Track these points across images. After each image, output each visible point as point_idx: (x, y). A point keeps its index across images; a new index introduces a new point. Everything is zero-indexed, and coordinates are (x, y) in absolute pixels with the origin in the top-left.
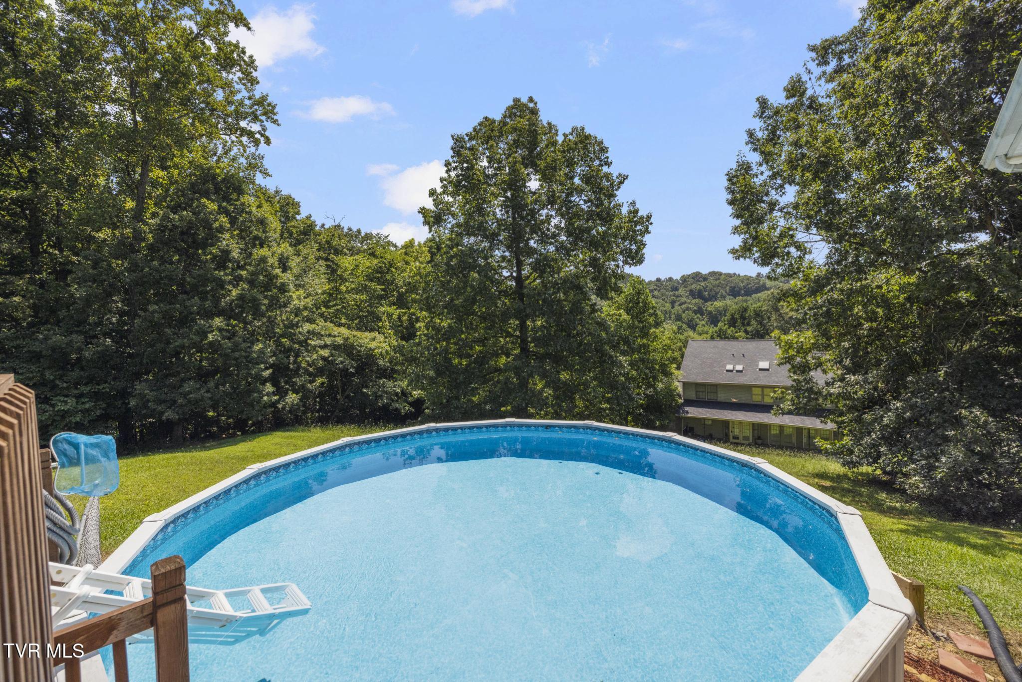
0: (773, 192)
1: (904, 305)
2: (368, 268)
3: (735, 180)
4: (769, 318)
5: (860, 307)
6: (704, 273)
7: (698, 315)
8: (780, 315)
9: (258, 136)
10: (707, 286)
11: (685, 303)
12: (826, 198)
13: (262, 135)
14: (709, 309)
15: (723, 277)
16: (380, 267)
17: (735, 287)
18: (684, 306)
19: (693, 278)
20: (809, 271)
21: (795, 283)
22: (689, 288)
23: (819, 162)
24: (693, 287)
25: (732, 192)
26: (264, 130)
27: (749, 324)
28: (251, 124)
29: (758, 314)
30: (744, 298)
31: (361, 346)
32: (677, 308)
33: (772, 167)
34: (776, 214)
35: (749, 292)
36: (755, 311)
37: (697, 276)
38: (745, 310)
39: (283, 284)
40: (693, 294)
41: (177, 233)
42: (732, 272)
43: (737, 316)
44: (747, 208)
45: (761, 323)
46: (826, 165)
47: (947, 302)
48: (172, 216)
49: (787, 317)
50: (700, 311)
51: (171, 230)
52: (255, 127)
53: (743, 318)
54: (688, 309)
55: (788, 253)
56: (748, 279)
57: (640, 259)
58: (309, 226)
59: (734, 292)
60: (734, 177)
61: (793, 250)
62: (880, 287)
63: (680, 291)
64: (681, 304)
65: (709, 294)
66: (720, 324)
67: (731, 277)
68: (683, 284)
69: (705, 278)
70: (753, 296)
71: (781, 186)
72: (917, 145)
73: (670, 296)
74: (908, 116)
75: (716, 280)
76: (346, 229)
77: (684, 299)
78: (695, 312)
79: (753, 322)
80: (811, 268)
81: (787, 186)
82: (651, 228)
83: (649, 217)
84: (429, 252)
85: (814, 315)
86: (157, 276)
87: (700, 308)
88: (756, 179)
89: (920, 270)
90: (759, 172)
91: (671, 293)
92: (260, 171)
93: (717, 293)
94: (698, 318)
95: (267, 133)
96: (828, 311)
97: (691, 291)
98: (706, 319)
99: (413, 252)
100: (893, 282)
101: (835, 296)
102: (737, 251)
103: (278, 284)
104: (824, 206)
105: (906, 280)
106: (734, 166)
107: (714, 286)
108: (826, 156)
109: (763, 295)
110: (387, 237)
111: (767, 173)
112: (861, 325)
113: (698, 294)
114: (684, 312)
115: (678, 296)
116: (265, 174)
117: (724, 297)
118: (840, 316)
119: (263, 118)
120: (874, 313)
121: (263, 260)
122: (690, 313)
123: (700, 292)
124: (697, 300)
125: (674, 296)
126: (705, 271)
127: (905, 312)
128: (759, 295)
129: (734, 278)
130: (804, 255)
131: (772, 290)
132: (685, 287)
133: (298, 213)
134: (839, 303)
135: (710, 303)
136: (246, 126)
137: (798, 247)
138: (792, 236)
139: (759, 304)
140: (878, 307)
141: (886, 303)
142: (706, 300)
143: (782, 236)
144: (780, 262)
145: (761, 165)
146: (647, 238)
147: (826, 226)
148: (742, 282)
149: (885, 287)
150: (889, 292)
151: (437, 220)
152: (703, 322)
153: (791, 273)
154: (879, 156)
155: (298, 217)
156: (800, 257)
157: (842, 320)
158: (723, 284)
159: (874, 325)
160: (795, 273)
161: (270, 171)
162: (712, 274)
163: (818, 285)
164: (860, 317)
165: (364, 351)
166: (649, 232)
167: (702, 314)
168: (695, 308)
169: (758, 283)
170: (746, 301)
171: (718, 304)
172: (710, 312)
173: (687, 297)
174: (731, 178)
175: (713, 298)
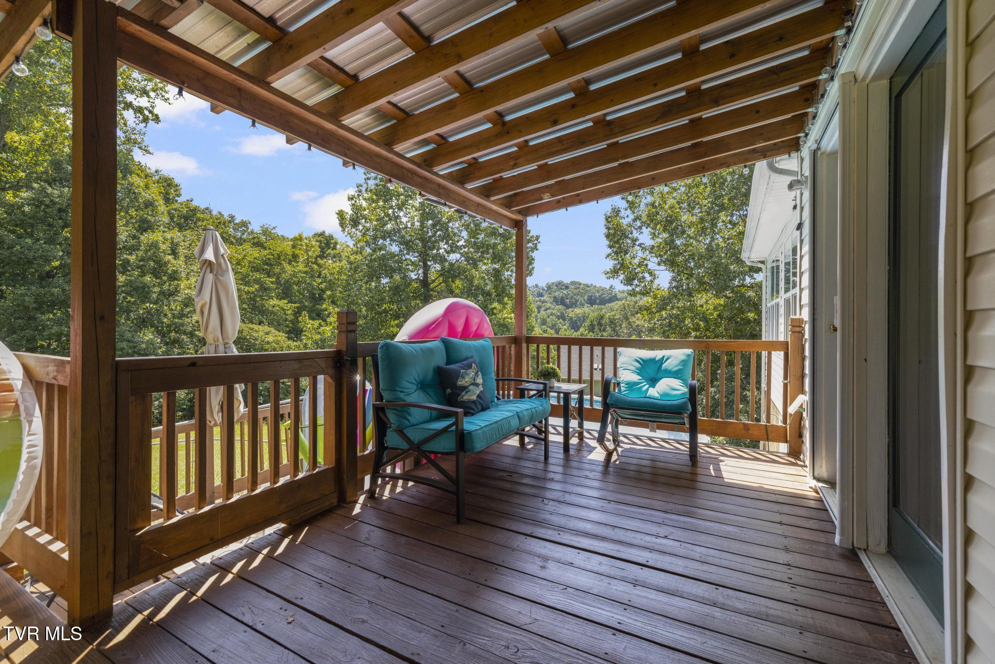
0: (635, 232)
1: (716, 320)
2: (255, 258)
3: (610, 219)
4: (620, 325)
5: (689, 320)
6: (566, 282)
7: (561, 320)
8: (629, 323)
9: (146, 113)
10: (569, 294)
11: (550, 308)
12: (670, 243)
13: (150, 112)
14: (570, 315)
15: (582, 286)
16: (269, 259)
17: (592, 296)
18: (548, 311)
19: (557, 286)
20: (657, 292)
21: (647, 300)
22: (553, 295)
23: (667, 221)
24: (557, 294)
25: (608, 228)
26: (153, 107)
27: (604, 330)
28: (138, 99)
29: (612, 322)
30: (600, 306)
31: (256, 339)
32: (542, 312)
33: (634, 213)
34: (637, 248)
35: (603, 302)
36: (609, 319)
37: (560, 285)
38: (602, 317)
39: (175, 272)
40: (556, 300)
41: (53, 211)
42: (590, 284)
43: (595, 323)
44: (617, 242)
45: (614, 330)
46: (671, 222)
47: (742, 319)
48: (50, 190)
49: (634, 326)
50: (562, 317)
51: (47, 206)
52: (143, 102)
53: (600, 324)
54: (552, 314)
55: (644, 278)
56: (602, 290)
57: (531, 271)
58: (192, 211)
59: (592, 301)
60: (609, 217)
61: (647, 275)
62: (702, 306)
63: (545, 298)
64: (546, 310)
65: (570, 302)
66: (582, 330)
67: (588, 287)
68: (547, 291)
69: (567, 287)
70: (607, 305)
71: (640, 228)
72: (723, 216)
73: (537, 301)
74: (718, 197)
75: (576, 289)
76: (215, 213)
77: (548, 305)
78: (558, 317)
79: (608, 328)
80: (658, 289)
81: (644, 228)
82: (539, 246)
83: (538, 238)
84: (320, 247)
85: (661, 325)
86: (31, 255)
87: (562, 314)
88: (623, 221)
89: (726, 296)
90: (626, 215)
91: (537, 299)
92: (140, 148)
93: (577, 301)
94: (560, 323)
95: (156, 111)
96: (670, 323)
97: (555, 297)
98: (567, 325)
99: (302, 245)
100: (710, 302)
101: (674, 312)
102: (608, 272)
103: (170, 272)
104: (670, 250)
105: (717, 301)
106: (610, 210)
107: (575, 295)
108: (671, 216)
109: (616, 305)
110: (274, 228)
111: (632, 217)
112: (689, 333)
113: (558, 301)
114: (549, 317)
115: (543, 302)
116: (146, 151)
117: (582, 305)
118: (677, 326)
119: (152, 94)
120: (698, 325)
121: (154, 245)
122: (554, 317)
123: (562, 298)
124: (560, 307)
125: (540, 301)
126: (567, 281)
127: (717, 325)
128: (612, 304)
129: (591, 288)
130: (654, 279)
131: (623, 302)
132: (550, 294)
133: (179, 195)
134: (676, 317)
135: (571, 310)
136: (133, 100)
137: (651, 274)
138: (647, 265)
139: (613, 313)
140: (700, 321)
141: (706, 320)
142: (568, 307)
143: (640, 265)
144: (638, 283)
145: (626, 209)
146: (535, 254)
147: (671, 263)
148: (598, 292)
149: (705, 306)
150: (707, 310)
151: (355, 223)
152: (565, 327)
153: (645, 293)
154: (702, 220)
155: (180, 200)
156: (651, 281)
157: (678, 329)
158: (582, 293)
159: (698, 334)
160: (648, 293)
161: (151, 149)
162: (573, 283)
163: (664, 303)
164: (689, 327)
165: (260, 344)
166: (537, 250)
167: (564, 320)
168: (558, 314)
169: (611, 294)
170: (601, 309)
171: (578, 311)
172: (571, 319)
173: (551, 303)
174: (608, 219)
175: (573, 305)
